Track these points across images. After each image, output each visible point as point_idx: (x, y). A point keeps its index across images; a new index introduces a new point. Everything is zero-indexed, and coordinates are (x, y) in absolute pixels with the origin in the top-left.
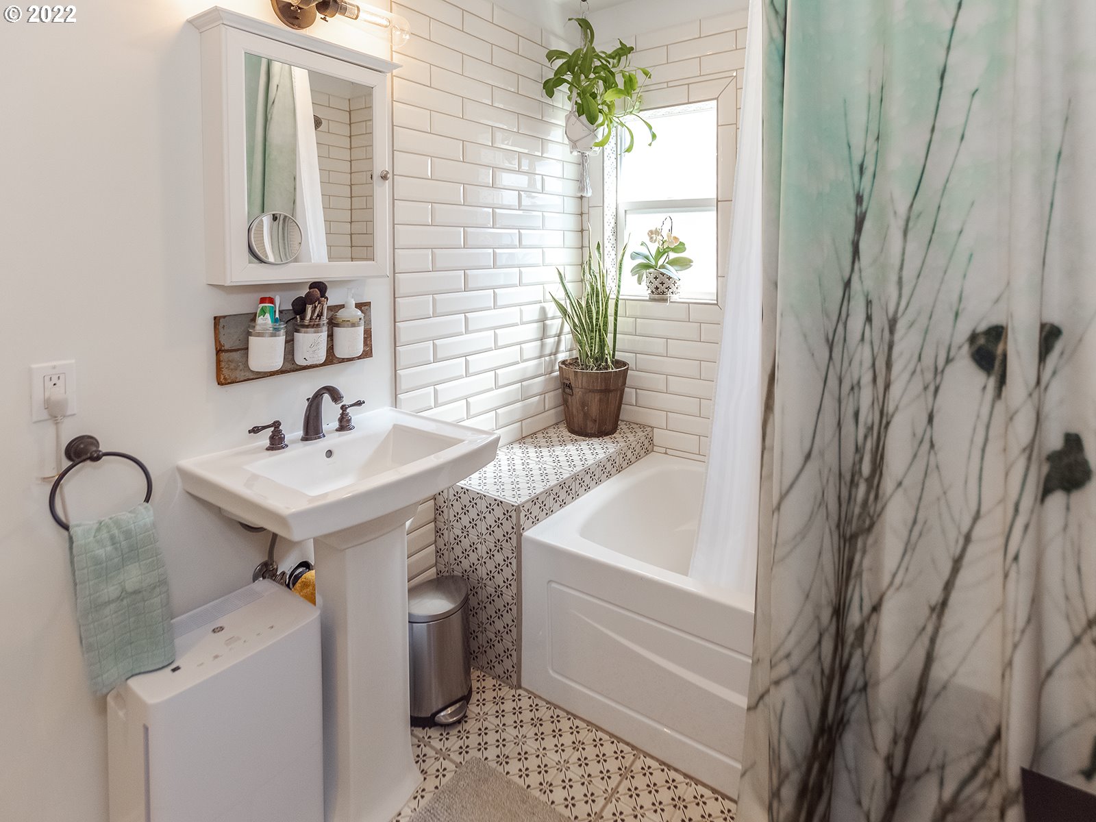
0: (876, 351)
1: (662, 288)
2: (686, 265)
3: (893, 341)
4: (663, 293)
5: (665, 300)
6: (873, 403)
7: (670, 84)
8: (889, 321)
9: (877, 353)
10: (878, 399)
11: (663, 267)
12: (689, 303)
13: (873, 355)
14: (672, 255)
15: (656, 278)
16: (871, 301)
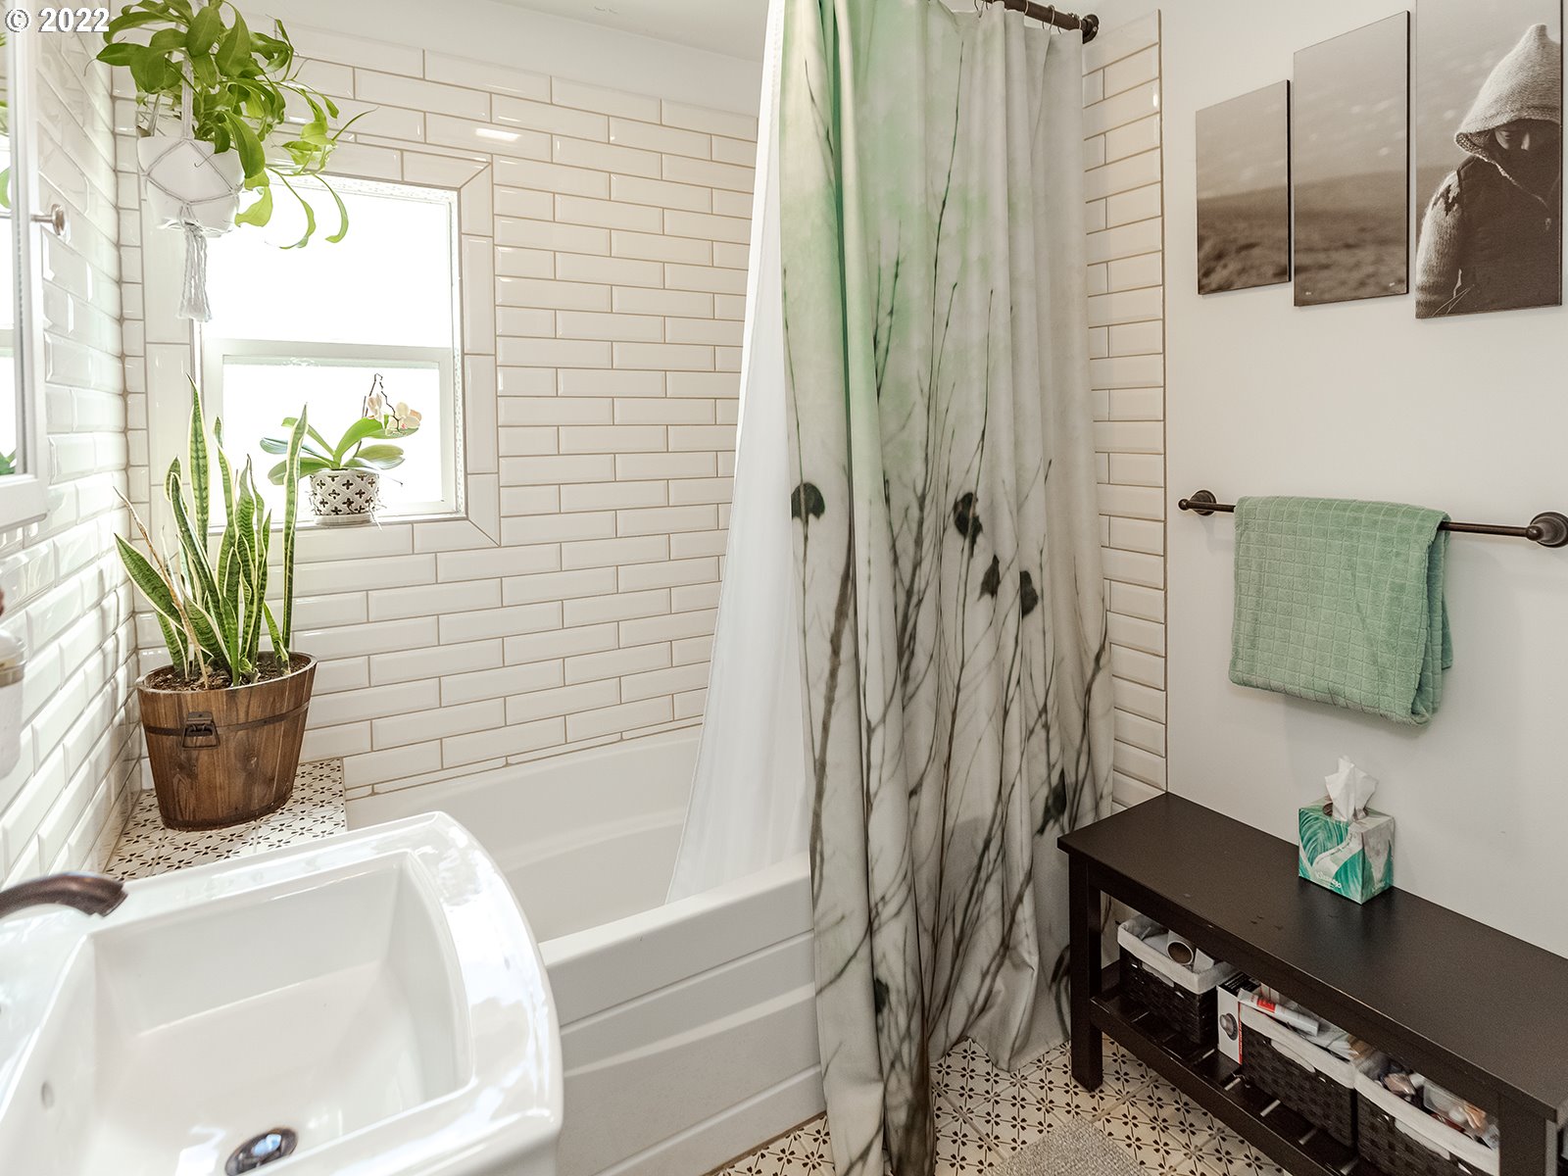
0: (896, 529)
1: (358, 501)
2: (395, 458)
3: (923, 518)
4: (360, 510)
5: (366, 522)
6: (895, 587)
7: (360, 139)
8: (918, 498)
9: (899, 533)
10: (901, 580)
11: (353, 463)
12: (412, 523)
13: (893, 536)
14: (368, 442)
15: (348, 484)
16: (887, 481)
